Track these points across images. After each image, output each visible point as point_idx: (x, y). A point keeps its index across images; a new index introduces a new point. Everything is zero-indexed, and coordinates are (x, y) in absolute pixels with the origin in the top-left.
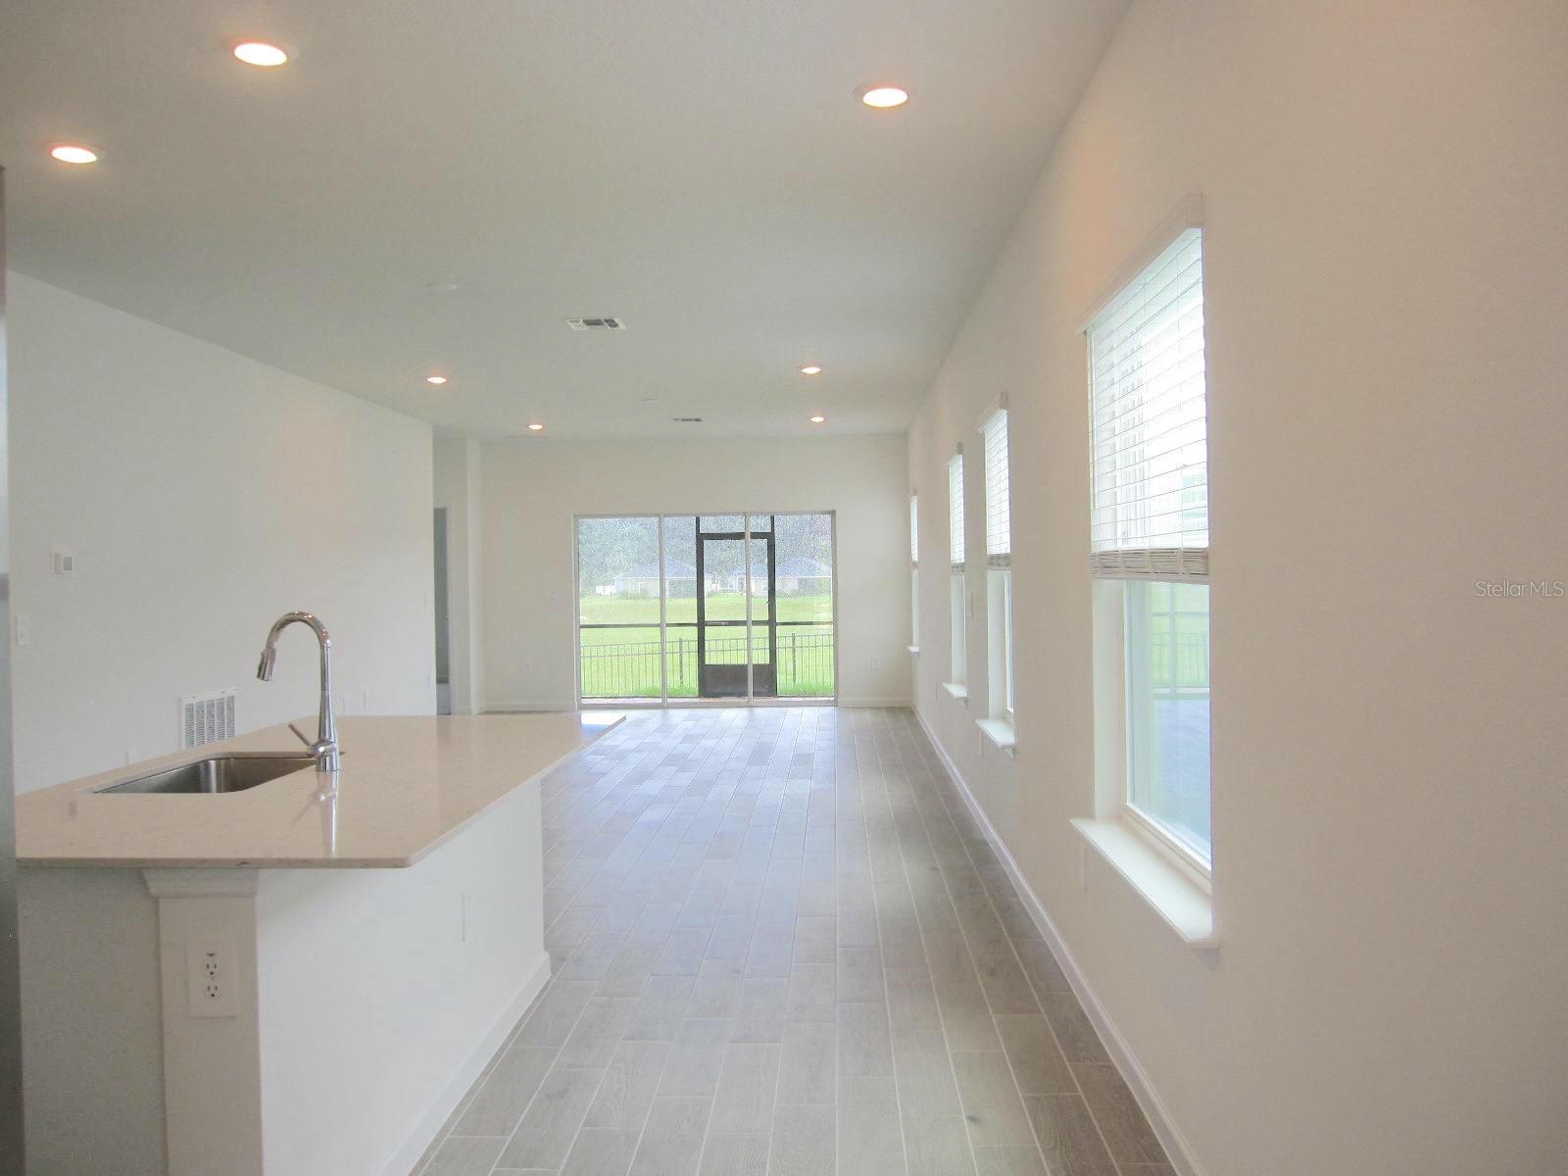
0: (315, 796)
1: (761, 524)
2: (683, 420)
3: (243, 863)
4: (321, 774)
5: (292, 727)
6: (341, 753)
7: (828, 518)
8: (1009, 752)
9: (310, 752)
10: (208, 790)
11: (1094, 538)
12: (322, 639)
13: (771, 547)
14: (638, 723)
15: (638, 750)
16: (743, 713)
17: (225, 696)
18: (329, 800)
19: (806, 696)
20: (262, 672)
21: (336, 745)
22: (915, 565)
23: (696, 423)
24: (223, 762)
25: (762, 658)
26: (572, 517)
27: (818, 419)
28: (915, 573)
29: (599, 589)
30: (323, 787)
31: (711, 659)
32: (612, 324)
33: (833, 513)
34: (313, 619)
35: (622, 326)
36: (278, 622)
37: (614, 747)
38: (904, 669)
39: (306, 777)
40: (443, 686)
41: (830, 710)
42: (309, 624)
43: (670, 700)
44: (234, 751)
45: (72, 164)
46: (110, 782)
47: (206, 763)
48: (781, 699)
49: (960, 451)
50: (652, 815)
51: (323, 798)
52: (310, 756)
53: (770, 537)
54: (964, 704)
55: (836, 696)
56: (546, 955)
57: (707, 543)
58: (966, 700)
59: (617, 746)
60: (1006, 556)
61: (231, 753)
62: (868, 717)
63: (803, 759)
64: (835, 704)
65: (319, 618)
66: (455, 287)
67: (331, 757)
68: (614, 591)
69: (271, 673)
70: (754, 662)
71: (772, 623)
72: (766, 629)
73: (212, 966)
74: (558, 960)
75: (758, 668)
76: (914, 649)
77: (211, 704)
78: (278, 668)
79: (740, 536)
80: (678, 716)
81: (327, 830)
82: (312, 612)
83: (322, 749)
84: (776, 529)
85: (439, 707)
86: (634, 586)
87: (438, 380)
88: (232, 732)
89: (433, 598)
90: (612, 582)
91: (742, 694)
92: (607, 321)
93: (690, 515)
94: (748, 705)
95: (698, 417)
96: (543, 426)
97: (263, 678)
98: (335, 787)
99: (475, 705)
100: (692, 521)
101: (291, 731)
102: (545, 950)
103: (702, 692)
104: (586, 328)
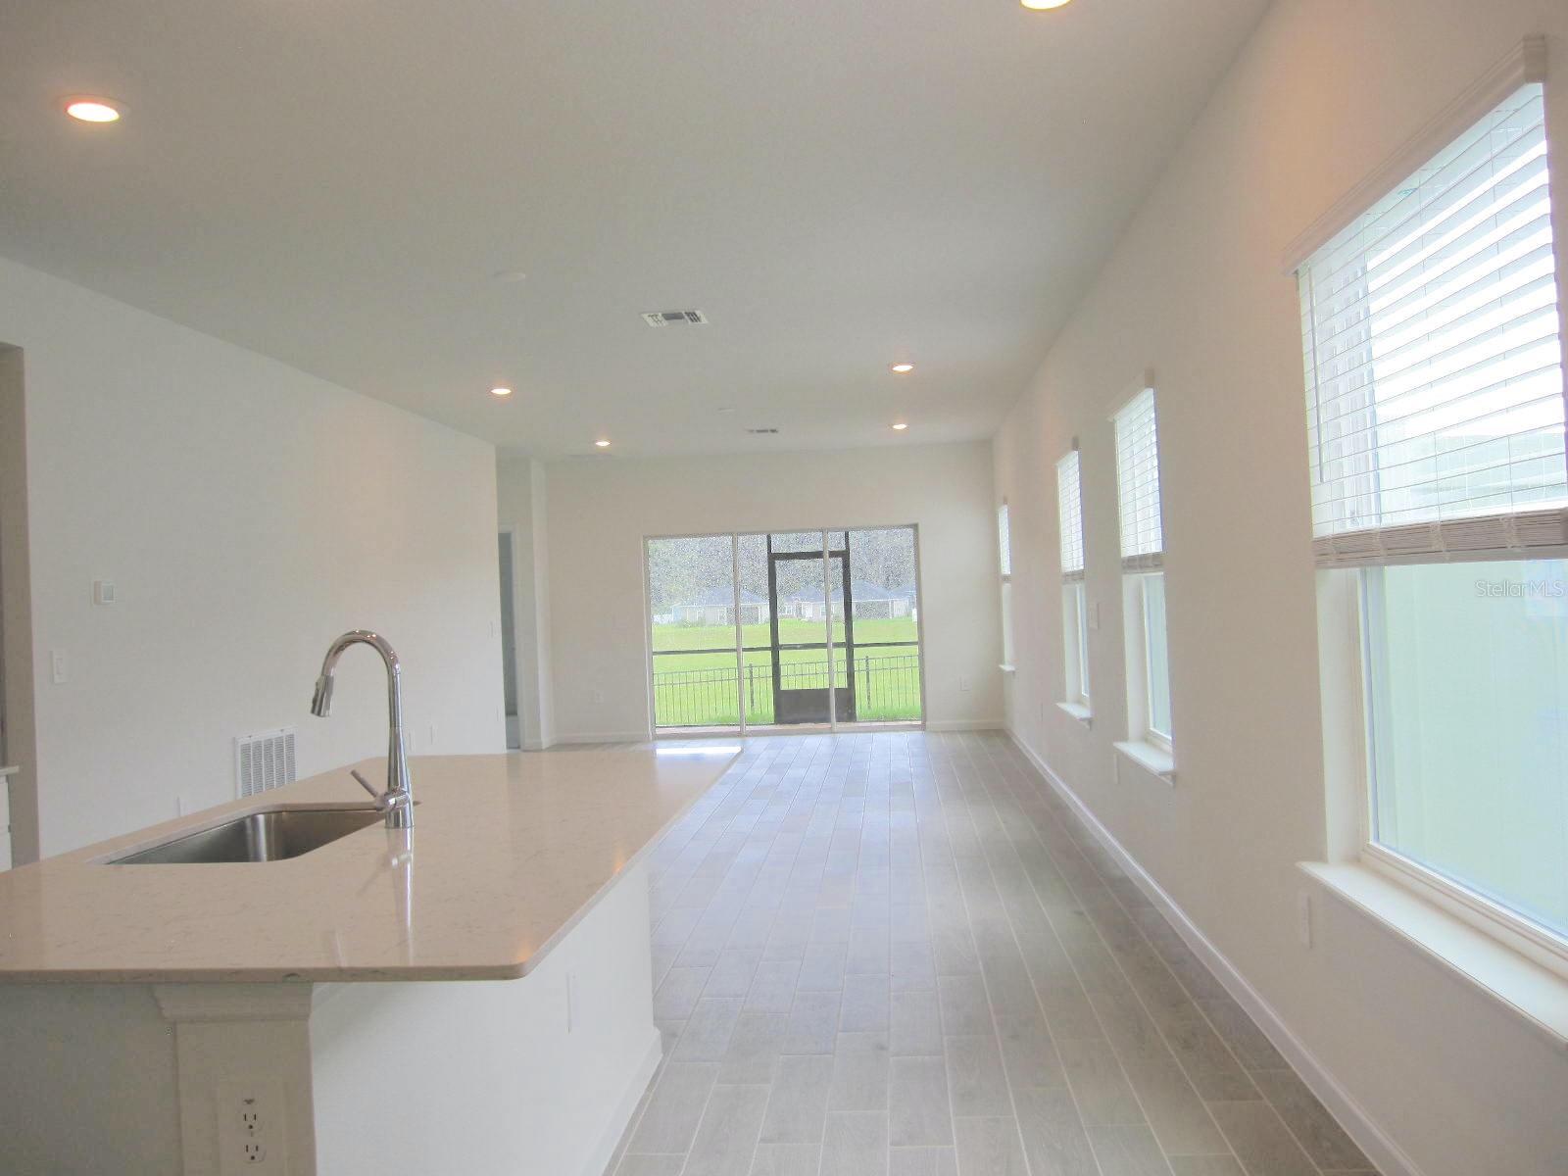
0: (386, 863)
1: (836, 543)
2: (758, 431)
3: (291, 975)
4: (392, 831)
5: (354, 774)
6: (415, 803)
7: (910, 532)
8: (1168, 781)
9: (377, 804)
10: (257, 858)
11: (1316, 519)
12: (389, 660)
13: (846, 566)
16: (826, 739)
17: (284, 734)
18: (402, 866)
19: (889, 720)
20: (318, 706)
21: (410, 797)
22: (1006, 578)
23: (772, 434)
24: (273, 816)
25: (841, 681)
26: (642, 538)
27: (900, 427)
28: (1006, 588)
29: (663, 616)
30: (397, 848)
31: (784, 687)
32: (694, 317)
33: (916, 527)
34: (378, 639)
35: (704, 320)
36: (335, 644)
38: (994, 690)
39: (372, 836)
40: (511, 718)
41: (918, 734)
42: (373, 645)
43: (748, 728)
44: (288, 802)
45: (92, 123)
46: (131, 849)
47: (254, 818)
48: (860, 725)
49: (1075, 446)
50: (748, 855)
51: (395, 862)
52: (378, 809)
53: (845, 555)
54: (1088, 727)
55: (924, 718)
56: (657, 1032)
57: (778, 563)
58: (1090, 721)
60: (1156, 556)
61: (284, 805)
62: (962, 741)
63: (901, 788)
64: (923, 727)
65: (383, 636)
66: (524, 276)
67: (404, 810)
69: (328, 708)
71: (849, 645)
72: (843, 651)
73: (250, 1118)
74: (669, 1037)
75: (838, 690)
76: (1007, 667)
77: (269, 744)
78: (335, 701)
79: (818, 555)
80: (758, 745)
81: (401, 898)
82: (377, 629)
83: (392, 801)
84: (850, 547)
85: (508, 741)
86: (693, 613)
87: (502, 392)
88: (292, 774)
89: (500, 626)
91: (826, 720)
92: (688, 314)
93: (761, 533)
94: (831, 731)
95: (773, 428)
96: (611, 442)
97: (319, 714)
98: (409, 848)
99: (545, 741)
100: (762, 539)
101: (353, 778)
102: (655, 1025)
103: (779, 719)
104: (665, 323)
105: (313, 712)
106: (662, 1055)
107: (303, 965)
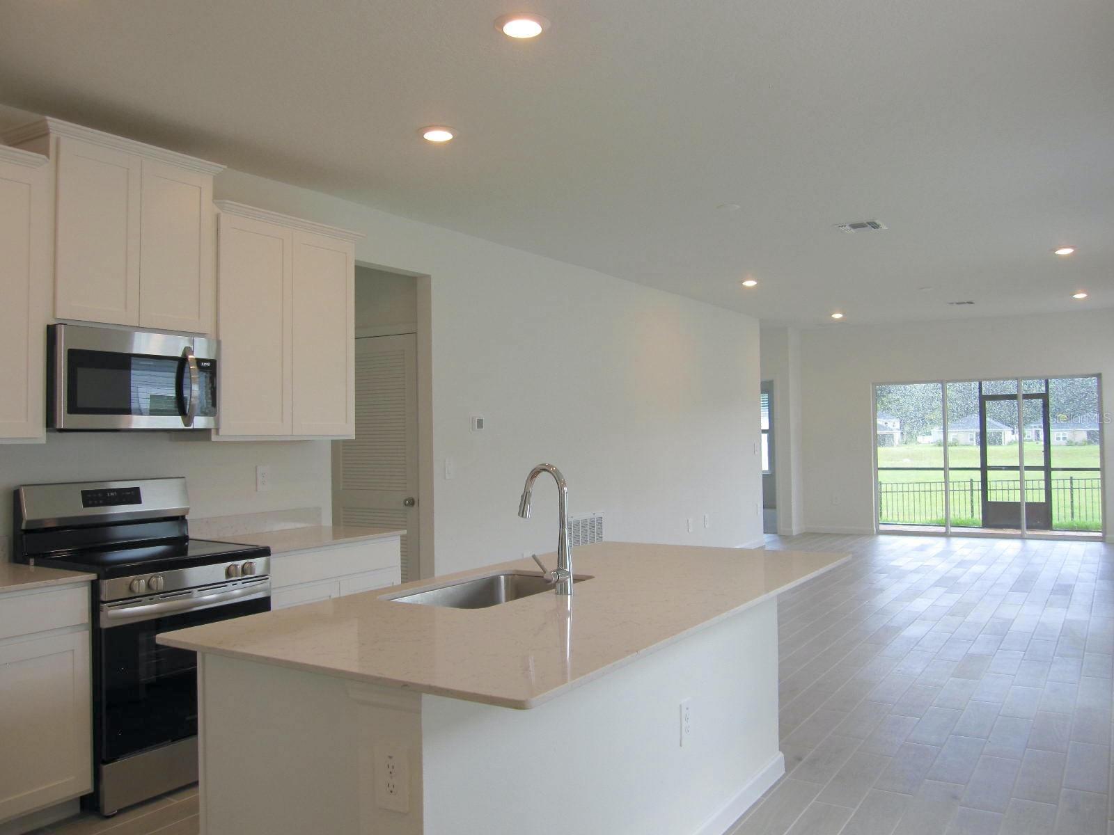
1: (1038, 388)
2: (957, 303)
3: (405, 685)
4: (558, 596)
5: (534, 557)
7: (1094, 380)
12: (560, 484)
13: (1046, 406)
14: (922, 549)
15: (916, 571)
16: (1017, 544)
17: (596, 516)
19: (1078, 531)
23: (968, 305)
25: (1039, 497)
26: (870, 385)
27: (1081, 296)
29: (920, 439)
31: (992, 497)
32: (875, 226)
33: (1099, 376)
34: (557, 471)
35: (884, 227)
36: (531, 472)
37: (897, 568)
41: (1097, 546)
42: (552, 474)
43: (953, 530)
44: (518, 569)
47: (498, 578)
48: (1055, 533)
50: (914, 631)
53: (1045, 397)
55: (1104, 533)
56: (781, 755)
57: (988, 404)
59: (901, 566)
63: (1064, 590)
64: (1103, 539)
66: (738, 207)
68: (932, 441)
70: (1030, 500)
71: (1047, 469)
72: (1042, 474)
73: (391, 767)
74: (794, 760)
75: (1030, 506)
77: (585, 522)
80: (960, 544)
84: (1050, 391)
87: (750, 283)
90: (930, 434)
91: (1018, 527)
92: (869, 224)
93: (974, 380)
94: (1021, 537)
95: (970, 300)
96: (843, 313)
97: (522, 516)
98: (569, 609)
99: (795, 529)
100: (975, 385)
101: (534, 560)
102: (780, 750)
103: (986, 523)
104: (853, 230)
105: (519, 515)
106: (784, 772)
107: (414, 680)
